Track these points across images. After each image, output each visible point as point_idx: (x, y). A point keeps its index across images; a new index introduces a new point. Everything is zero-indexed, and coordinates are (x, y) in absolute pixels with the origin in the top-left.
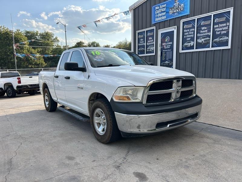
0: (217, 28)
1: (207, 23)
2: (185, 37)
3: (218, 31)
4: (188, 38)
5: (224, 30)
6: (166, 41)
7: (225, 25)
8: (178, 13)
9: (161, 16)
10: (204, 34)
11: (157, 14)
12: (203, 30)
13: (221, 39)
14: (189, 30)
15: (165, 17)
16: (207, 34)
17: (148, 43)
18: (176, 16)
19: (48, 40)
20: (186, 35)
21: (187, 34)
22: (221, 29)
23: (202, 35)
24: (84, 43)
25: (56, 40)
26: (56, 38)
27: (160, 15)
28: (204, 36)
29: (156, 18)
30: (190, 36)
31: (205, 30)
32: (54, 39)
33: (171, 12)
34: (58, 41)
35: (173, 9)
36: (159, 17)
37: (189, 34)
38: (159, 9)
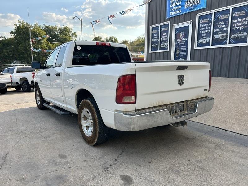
0: (235, 23)
1: (225, 17)
2: (201, 32)
3: (237, 26)
4: (204, 33)
5: (243, 25)
6: (181, 37)
7: (244, 19)
8: (194, 7)
9: (177, 10)
10: (222, 30)
11: (172, 8)
12: (221, 25)
13: (239, 35)
14: (205, 25)
15: (180, 11)
16: (224, 29)
17: (162, 38)
18: (193, 9)
19: (67, 35)
20: (202, 31)
21: (203, 29)
22: (240, 24)
23: (219, 30)
24: (101, 38)
25: (74, 35)
26: (75, 33)
27: (175, 9)
28: (222, 31)
29: (171, 12)
30: (206, 31)
31: (222, 25)
32: (72, 34)
33: (187, 5)
34: (76, 36)
35: (189, 2)
36: (174, 11)
37: (205, 30)
38: (174, 2)
